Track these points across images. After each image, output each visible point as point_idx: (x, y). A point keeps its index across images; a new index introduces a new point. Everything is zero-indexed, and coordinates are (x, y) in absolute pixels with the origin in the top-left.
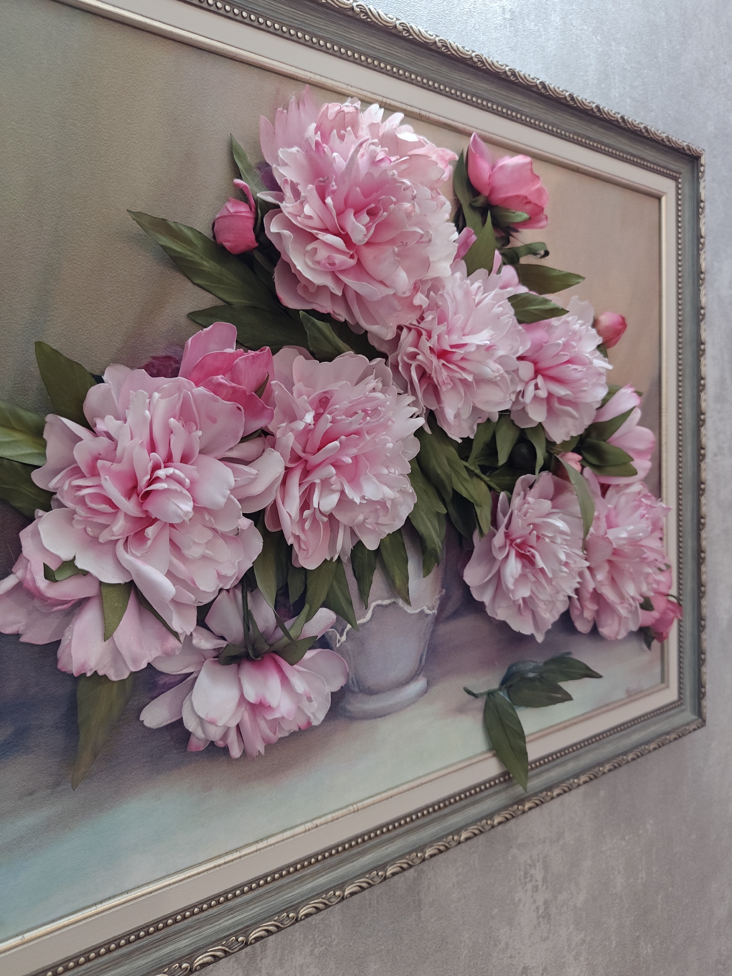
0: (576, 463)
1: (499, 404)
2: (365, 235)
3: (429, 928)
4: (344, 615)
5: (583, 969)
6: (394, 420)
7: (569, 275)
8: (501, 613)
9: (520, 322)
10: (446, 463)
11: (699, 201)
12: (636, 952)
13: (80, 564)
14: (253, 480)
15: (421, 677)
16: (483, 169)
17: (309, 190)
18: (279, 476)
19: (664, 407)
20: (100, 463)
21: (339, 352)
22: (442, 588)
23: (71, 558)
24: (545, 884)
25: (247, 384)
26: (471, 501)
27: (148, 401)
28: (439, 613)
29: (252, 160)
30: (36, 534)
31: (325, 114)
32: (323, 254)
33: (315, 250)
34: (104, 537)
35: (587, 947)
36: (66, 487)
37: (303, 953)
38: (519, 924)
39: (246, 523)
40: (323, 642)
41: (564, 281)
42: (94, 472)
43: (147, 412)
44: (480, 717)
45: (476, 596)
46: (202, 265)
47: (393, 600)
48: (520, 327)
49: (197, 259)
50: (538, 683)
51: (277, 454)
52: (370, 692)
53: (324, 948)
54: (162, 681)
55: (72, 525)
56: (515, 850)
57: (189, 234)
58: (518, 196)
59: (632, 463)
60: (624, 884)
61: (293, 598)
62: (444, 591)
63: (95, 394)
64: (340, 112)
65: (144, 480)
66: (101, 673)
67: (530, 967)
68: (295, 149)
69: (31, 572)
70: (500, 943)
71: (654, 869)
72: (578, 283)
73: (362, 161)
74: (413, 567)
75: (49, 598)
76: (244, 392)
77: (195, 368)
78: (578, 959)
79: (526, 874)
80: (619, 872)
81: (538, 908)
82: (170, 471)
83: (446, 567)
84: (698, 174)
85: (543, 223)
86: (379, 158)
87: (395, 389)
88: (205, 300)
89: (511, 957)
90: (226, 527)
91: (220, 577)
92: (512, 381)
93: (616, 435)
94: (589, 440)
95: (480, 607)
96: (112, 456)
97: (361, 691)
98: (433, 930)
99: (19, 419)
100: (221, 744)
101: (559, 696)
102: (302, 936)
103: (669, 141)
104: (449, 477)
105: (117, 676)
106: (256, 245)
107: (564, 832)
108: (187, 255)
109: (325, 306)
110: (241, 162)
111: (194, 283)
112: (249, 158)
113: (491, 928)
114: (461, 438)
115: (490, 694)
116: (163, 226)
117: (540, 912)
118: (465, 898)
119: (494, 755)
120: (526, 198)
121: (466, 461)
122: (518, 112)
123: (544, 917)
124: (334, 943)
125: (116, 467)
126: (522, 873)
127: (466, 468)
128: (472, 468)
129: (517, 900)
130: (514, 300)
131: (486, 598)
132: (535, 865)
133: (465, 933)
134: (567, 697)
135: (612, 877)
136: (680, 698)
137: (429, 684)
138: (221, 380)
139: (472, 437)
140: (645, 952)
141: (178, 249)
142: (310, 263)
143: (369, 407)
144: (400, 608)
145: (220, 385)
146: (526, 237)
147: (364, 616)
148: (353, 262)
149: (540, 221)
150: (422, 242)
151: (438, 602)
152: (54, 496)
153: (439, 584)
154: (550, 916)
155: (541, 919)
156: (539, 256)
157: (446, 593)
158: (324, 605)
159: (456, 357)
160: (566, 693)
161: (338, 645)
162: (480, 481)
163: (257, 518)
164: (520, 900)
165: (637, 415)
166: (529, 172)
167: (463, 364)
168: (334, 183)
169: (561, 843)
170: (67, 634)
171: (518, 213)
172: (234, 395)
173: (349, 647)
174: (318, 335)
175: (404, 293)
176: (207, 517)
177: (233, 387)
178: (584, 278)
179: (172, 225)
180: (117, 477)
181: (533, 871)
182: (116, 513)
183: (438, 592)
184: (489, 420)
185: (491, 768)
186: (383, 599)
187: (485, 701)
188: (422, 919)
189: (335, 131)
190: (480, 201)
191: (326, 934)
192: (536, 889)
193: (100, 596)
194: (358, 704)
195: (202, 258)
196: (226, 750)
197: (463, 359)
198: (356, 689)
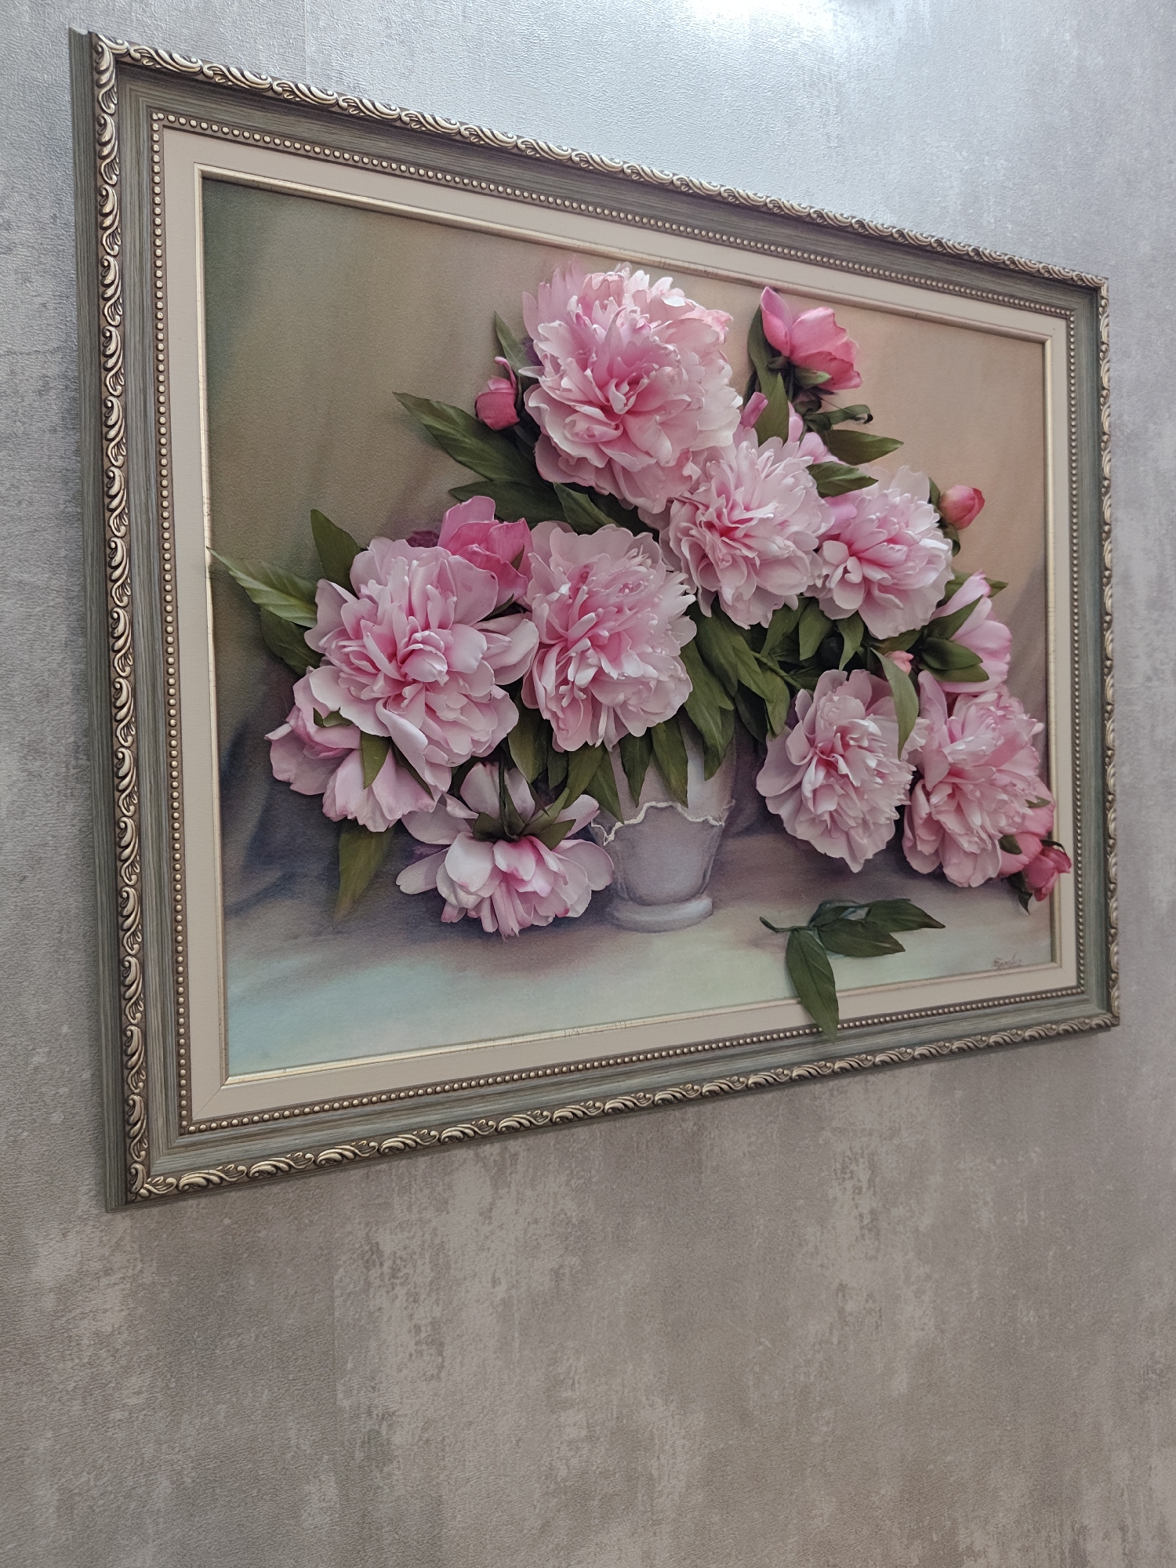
0: (904, 662)
1: (794, 586)
2: (626, 405)
3: (712, 1198)
4: (608, 809)
5: (927, 1312)
6: (661, 596)
7: (885, 440)
8: (802, 831)
9: (822, 495)
10: (733, 654)
11: (1099, 343)
12: (1010, 1314)
13: (344, 714)
14: (507, 650)
15: (704, 896)
16: (778, 327)
17: (568, 362)
18: (533, 648)
19: (1051, 605)
20: (363, 622)
21: (601, 525)
22: (732, 798)
23: (337, 709)
24: (872, 1189)
25: (503, 552)
26: (763, 697)
27: (407, 568)
28: (726, 826)
29: (517, 336)
30: (308, 688)
31: (589, 284)
32: (582, 426)
33: (574, 423)
34: (365, 695)
35: (934, 1286)
36: (333, 646)
37: (558, 1180)
38: (834, 1228)
39: (500, 693)
40: (586, 834)
41: (878, 449)
42: (358, 635)
43: (406, 577)
44: (781, 956)
45: (772, 809)
46: (464, 442)
47: (670, 803)
48: (823, 501)
49: (459, 436)
50: (860, 929)
51: (531, 624)
52: (643, 902)
53: (582, 1181)
54: (419, 850)
55: (338, 684)
56: (828, 1134)
57: (451, 412)
58: (820, 353)
59: (981, 665)
60: (993, 1220)
61: (552, 783)
62: (734, 801)
63: (360, 561)
64: (605, 280)
65: (402, 642)
66: (361, 823)
67: (849, 1286)
68: (556, 323)
69: (303, 720)
70: (807, 1245)
71: (1042, 1213)
72: (896, 449)
73: (624, 330)
74: (694, 769)
75: (317, 744)
76: (498, 560)
77: (452, 538)
78: (920, 1297)
79: (844, 1168)
80: (986, 1203)
81: (861, 1216)
82: (427, 633)
83: (736, 774)
84: (1098, 309)
85: (856, 381)
86: (640, 325)
87: (663, 566)
88: (467, 477)
89: (822, 1266)
90: (478, 693)
91: (475, 742)
92: (813, 562)
93: (960, 631)
94: (930, 639)
95: (774, 823)
96: (373, 617)
97: (631, 899)
98: (717, 1201)
99: (294, 584)
100: (473, 914)
101: (888, 945)
102: (557, 1161)
103: (1049, 272)
104: (735, 668)
105: (375, 827)
106: (518, 420)
107: (900, 1129)
108: (450, 433)
109: (587, 479)
110: (505, 338)
111: (454, 459)
112: (513, 334)
113: (794, 1221)
114: (751, 626)
115: (795, 930)
116: (425, 406)
117: (865, 1222)
118: (759, 1174)
119: (799, 1003)
120: (830, 354)
121: (759, 653)
122: (830, 256)
123: (870, 1230)
124: (594, 1180)
125: (376, 628)
126: (838, 1166)
127: (757, 659)
128: (765, 660)
129: (831, 1197)
130: (816, 470)
131: (784, 811)
132: (857, 1161)
133: (758, 1217)
134: (898, 948)
135: (973, 1206)
136: (1079, 985)
137: (715, 906)
138: (475, 549)
139: (766, 625)
140: (1026, 1319)
141: (441, 428)
142: (569, 436)
143: (630, 581)
144: (679, 814)
145: (475, 553)
146: (843, 399)
147: (635, 816)
148: (618, 433)
149: (851, 379)
150: (692, 410)
151: (726, 814)
152: (324, 658)
153: (728, 793)
154: (879, 1231)
155: (866, 1231)
156: (863, 421)
157: (736, 805)
158: (585, 792)
159: (739, 534)
160: (896, 943)
161: (605, 844)
162: (774, 676)
163: (514, 690)
164: (835, 1198)
165: (986, 606)
166: (832, 325)
167: (747, 541)
168: (594, 355)
169: (896, 1141)
170: (331, 783)
171: (819, 373)
172: (488, 563)
173: (618, 848)
174: (574, 506)
175: (668, 462)
176: (461, 683)
177: (487, 556)
178: (902, 443)
179: (436, 405)
180: (379, 639)
181: (853, 1167)
182: (377, 674)
183: (726, 801)
184: (785, 606)
185: (794, 1016)
186: (658, 801)
187: (788, 938)
188: (703, 1184)
189: (597, 302)
190: (780, 361)
191: (585, 1167)
192: (858, 1190)
193: (361, 749)
194: (627, 913)
195: (464, 436)
196: (477, 922)
197: (746, 535)
198: (626, 896)
